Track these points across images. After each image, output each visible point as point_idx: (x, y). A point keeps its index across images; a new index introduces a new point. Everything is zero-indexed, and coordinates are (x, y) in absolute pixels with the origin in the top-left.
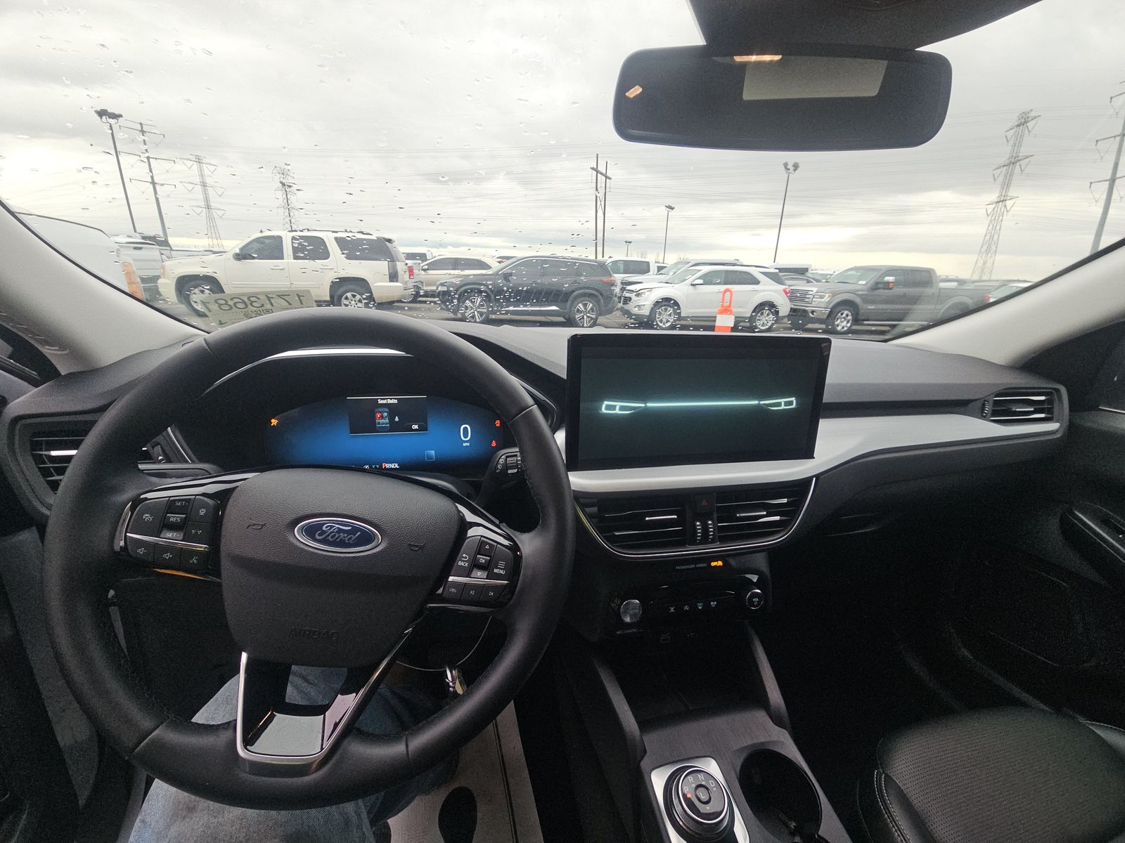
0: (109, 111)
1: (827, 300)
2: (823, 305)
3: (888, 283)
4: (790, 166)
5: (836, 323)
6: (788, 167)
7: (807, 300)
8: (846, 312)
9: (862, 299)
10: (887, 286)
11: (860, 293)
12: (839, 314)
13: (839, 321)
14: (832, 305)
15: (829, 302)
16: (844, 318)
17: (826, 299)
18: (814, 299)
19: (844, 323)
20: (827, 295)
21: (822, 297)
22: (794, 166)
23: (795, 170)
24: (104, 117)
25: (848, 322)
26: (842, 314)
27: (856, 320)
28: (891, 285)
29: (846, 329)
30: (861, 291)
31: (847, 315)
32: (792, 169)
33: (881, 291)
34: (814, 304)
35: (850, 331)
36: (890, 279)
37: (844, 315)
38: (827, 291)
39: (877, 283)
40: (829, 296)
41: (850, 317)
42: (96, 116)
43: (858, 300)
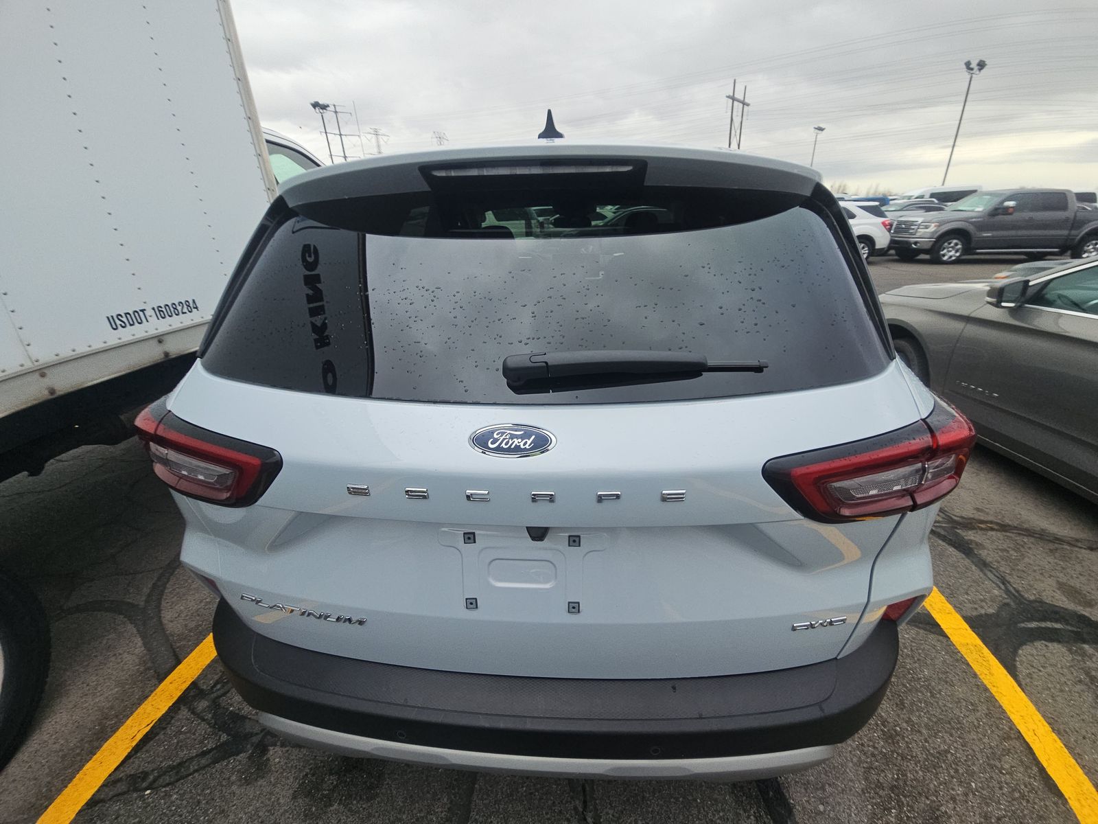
0: (320, 103)
1: (933, 230)
2: (928, 236)
3: (1008, 208)
4: (974, 65)
5: (942, 253)
6: (971, 66)
7: (911, 231)
8: (955, 241)
9: (975, 226)
10: (1006, 211)
11: (974, 220)
12: (946, 244)
13: (945, 251)
14: (937, 234)
15: (935, 232)
16: (952, 247)
17: (932, 228)
18: (919, 230)
19: (952, 253)
20: (933, 225)
21: (927, 227)
22: (978, 65)
23: (980, 70)
24: (317, 108)
25: (957, 251)
26: (950, 244)
27: (968, 249)
28: (1011, 210)
29: (953, 258)
30: (975, 218)
31: (956, 244)
32: (976, 68)
33: (1000, 218)
34: (918, 235)
35: (958, 261)
36: (1011, 204)
37: (952, 245)
38: (934, 220)
39: (996, 209)
40: (935, 226)
41: (959, 246)
42: (311, 106)
43: (971, 228)
